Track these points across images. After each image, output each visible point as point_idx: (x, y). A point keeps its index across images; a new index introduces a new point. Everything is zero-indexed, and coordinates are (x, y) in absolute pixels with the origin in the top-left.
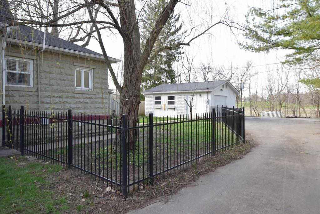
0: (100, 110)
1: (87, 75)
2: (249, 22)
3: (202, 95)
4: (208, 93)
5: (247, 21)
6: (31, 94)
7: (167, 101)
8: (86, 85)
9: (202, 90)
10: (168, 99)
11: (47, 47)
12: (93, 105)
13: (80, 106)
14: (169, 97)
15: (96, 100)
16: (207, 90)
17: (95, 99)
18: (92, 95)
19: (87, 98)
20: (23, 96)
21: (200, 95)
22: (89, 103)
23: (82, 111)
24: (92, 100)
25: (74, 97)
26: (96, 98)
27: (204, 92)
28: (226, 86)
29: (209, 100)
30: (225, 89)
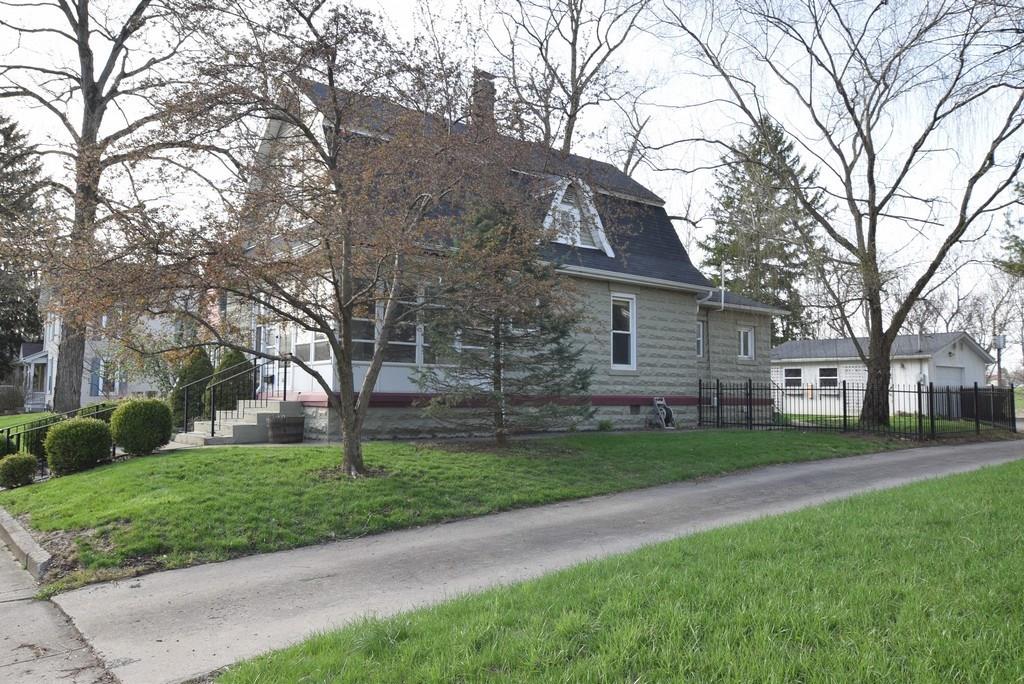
1: (746, 335)
2: (1013, 226)
3: (907, 365)
4: (921, 361)
5: (1008, 223)
7: (819, 378)
8: (746, 353)
9: (907, 354)
10: (821, 375)
11: (727, 305)
12: (755, 382)
14: (821, 370)
15: (758, 375)
16: (921, 356)
19: (749, 371)
21: (903, 366)
22: (752, 379)
24: (755, 375)
25: (737, 370)
26: (758, 372)
27: (912, 361)
28: (962, 345)
29: (924, 376)
30: (957, 352)
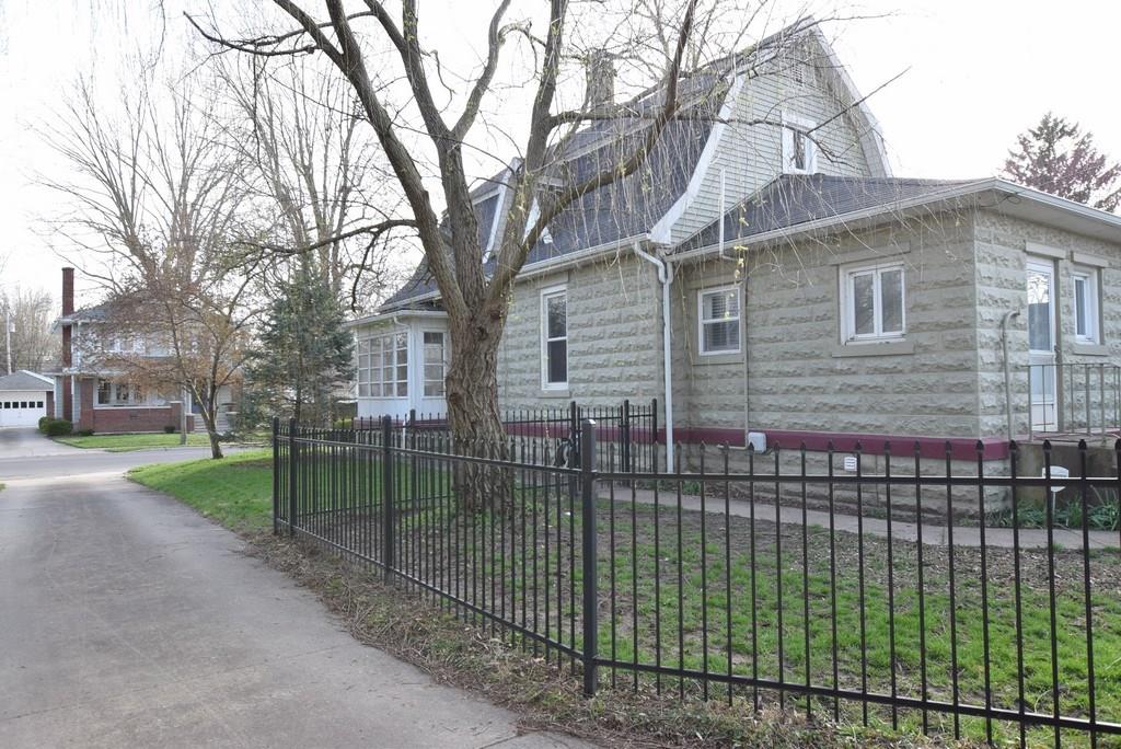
0: (934, 418)
6: (733, 368)
12: (902, 397)
13: (853, 399)
15: (915, 377)
17: (912, 371)
18: (899, 359)
19: (877, 371)
20: (722, 377)
22: (887, 389)
23: (861, 419)
24: (900, 379)
25: (833, 372)
26: (914, 370)
